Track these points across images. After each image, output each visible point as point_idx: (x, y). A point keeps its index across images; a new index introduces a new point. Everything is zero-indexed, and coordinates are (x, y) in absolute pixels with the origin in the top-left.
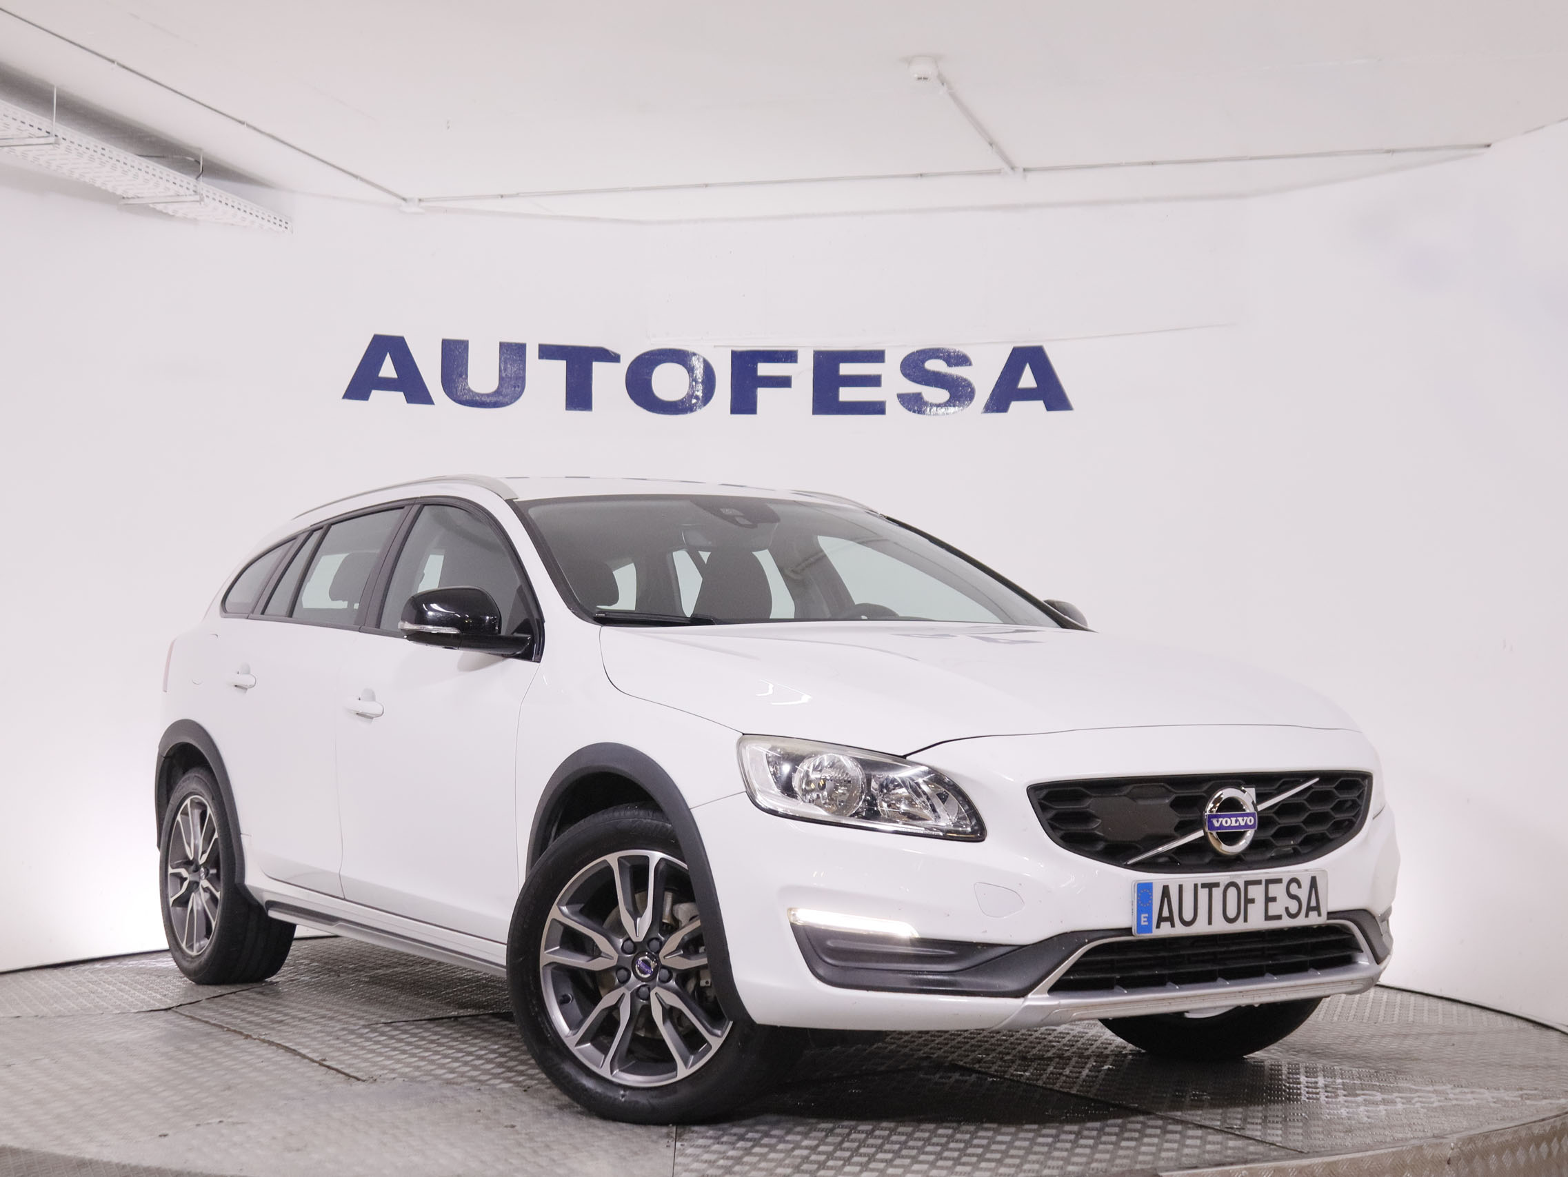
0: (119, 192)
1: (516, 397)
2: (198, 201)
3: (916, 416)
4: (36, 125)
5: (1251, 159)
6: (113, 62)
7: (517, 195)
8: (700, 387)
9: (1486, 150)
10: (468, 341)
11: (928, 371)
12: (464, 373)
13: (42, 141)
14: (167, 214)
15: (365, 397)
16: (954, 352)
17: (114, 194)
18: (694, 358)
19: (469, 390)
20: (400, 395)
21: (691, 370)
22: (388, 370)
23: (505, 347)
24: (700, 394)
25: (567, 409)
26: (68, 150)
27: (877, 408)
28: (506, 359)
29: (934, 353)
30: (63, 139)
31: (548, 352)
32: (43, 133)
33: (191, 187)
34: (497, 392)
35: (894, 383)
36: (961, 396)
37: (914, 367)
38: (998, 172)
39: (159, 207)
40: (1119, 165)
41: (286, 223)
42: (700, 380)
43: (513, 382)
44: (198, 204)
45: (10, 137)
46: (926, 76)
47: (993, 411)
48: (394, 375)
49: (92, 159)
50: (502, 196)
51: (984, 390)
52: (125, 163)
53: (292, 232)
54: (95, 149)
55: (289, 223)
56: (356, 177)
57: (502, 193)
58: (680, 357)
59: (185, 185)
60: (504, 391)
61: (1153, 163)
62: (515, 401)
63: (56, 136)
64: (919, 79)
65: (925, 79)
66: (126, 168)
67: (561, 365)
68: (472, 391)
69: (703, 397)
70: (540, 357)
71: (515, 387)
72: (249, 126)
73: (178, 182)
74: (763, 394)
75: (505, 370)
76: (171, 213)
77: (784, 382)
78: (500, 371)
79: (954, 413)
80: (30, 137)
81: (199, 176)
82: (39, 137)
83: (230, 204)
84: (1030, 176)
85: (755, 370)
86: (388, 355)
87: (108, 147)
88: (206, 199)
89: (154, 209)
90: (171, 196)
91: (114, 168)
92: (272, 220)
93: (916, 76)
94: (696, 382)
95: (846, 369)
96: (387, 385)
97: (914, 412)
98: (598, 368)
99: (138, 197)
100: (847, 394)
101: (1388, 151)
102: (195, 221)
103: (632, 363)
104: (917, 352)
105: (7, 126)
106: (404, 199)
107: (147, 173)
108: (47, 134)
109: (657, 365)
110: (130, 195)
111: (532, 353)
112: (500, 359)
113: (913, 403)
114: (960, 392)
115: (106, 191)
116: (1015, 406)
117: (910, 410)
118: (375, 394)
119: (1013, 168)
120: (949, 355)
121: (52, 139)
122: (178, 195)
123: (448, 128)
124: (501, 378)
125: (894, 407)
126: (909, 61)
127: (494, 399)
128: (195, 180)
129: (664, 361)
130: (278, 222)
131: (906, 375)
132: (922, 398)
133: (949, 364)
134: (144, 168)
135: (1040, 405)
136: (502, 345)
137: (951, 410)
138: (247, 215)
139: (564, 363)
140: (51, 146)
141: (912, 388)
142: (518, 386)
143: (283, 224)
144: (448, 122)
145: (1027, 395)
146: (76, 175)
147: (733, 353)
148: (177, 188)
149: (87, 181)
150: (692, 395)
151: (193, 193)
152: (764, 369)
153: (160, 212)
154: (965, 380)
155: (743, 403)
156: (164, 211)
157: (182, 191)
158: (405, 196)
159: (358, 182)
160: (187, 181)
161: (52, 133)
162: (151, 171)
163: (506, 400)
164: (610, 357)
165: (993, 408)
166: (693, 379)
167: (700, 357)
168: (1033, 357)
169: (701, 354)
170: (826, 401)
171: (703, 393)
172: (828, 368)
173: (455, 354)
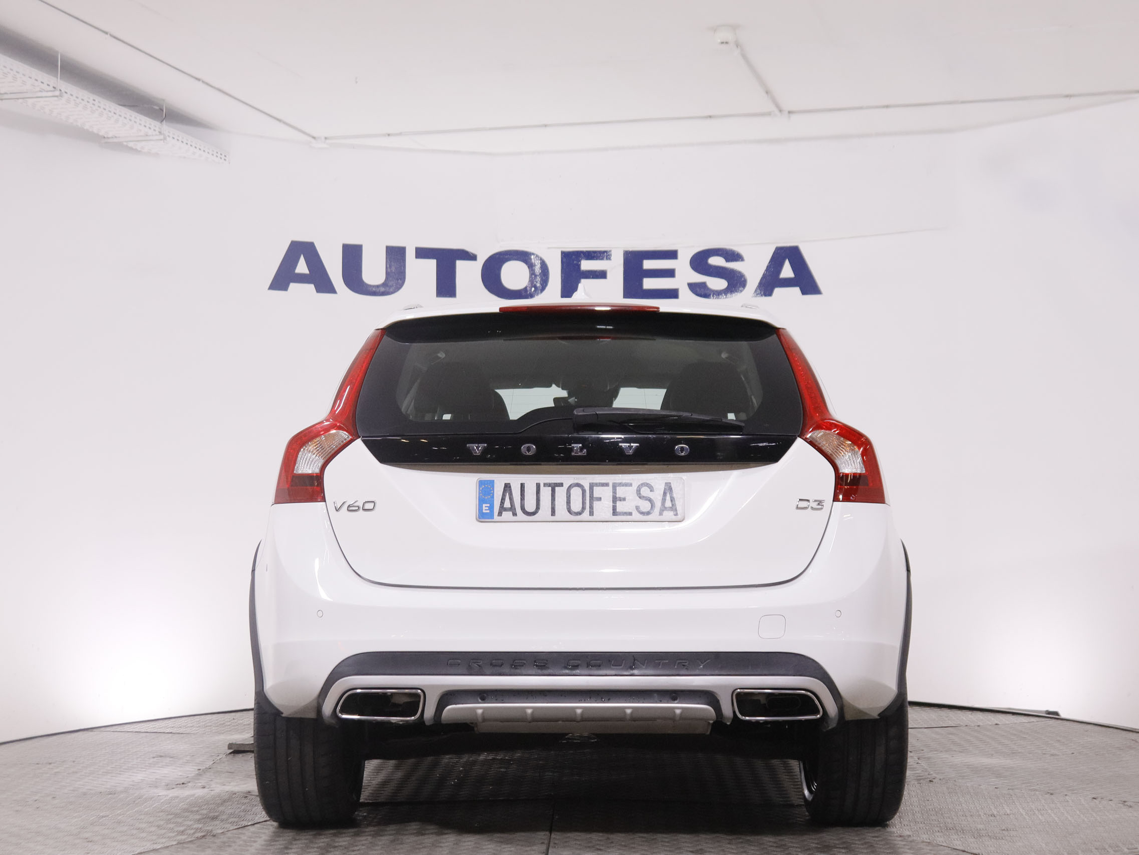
0: (102, 133)
1: (399, 287)
2: (161, 140)
4: (45, 82)
5: (963, 102)
7: (400, 134)
8: (538, 279)
10: (362, 245)
11: (711, 265)
12: (359, 269)
13: (49, 94)
14: (136, 150)
15: (285, 288)
16: (730, 251)
17: (99, 135)
18: (533, 257)
19: (364, 282)
20: (311, 287)
22: (302, 267)
23: (390, 250)
24: (538, 285)
25: (436, 296)
26: (69, 101)
27: (672, 295)
28: (390, 258)
29: (717, 252)
30: (65, 92)
31: (422, 253)
32: (51, 88)
33: (157, 129)
34: (384, 284)
35: (685, 275)
36: (736, 285)
37: (700, 262)
38: (769, 114)
39: (131, 144)
40: (861, 108)
41: (225, 156)
42: (537, 274)
43: (396, 276)
44: (162, 142)
45: (25, 91)
46: (727, 41)
47: (761, 296)
48: (306, 271)
49: (85, 108)
50: (389, 135)
51: (754, 280)
52: (109, 111)
53: (229, 163)
54: (86, 101)
55: (227, 156)
56: (280, 120)
57: (389, 133)
58: (523, 256)
59: (152, 127)
60: (390, 284)
61: (887, 107)
62: (397, 291)
63: (60, 90)
64: (722, 43)
65: (727, 43)
66: (110, 114)
67: (431, 265)
68: (366, 283)
69: (539, 287)
70: (417, 257)
71: (398, 280)
72: (203, 81)
73: (148, 125)
74: (585, 284)
75: (390, 267)
76: (139, 149)
77: (602, 275)
78: (386, 268)
79: (731, 298)
80: (41, 91)
81: (163, 120)
82: (47, 91)
83: (185, 141)
84: (794, 117)
85: (579, 266)
86: (302, 256)
87: (98, 99)
88: (168, 139)
89: (127, 146)
90: (141, 136)
91: (101, 115)
92: (215, 154)
93: (719, 41)
94: (536, 276)
95: (648, 264)
96: (302, 279)
97: (701, 297)
98: (460, 265)
99: (116, 137)
100: (649, 283)
102: (157, 155)
103: (486, 261)
104: (702, 251)
105: (24, 83)
106: (314, 138)
107: (125, 118)
108: (54, 89)
109: (505, 263)
110: (110, 136)
111: (410, 254)
112: (387, 259)
113: (700, 290)
114: (736, 282)
115: (93, 133)
116: (778, 291)
117: (697, 295)
118: (293, 286)
119: (781, 111)
120: (726, 253)
121: (57, 93)
122: (147, 135)
124: (387, 273)
125: (685, 293)
126: (715, 29)
127: (382, 289)
128: (160, 124)
129: (510, 260)
130: (219, 155)
131: (694, 268)
132: (707, 286)
133: (727, 260)
134: (123, 115)
135: (797, 290)
136: (388, 248)
137: (729, 295)
138: (197, 150)
139: (435, 261)
140: (56, 98)
141: (699, 278)
142: (401, 279)
143: (223, 157)
145: (787, 283)
146: (71, 121)
147: (563, 253)
148: (146, 130)
149: (79, 125)
150: (532, 284)
151: (158, 134)
152: (586, 265)
153: (130, 148)
154: (740, 272)
155: (570, 291)
156: (134, 147)
157: (150, 132)
158: (315, 135)
159: (281, 125)
160: (153, 124)
161: (58, 88)
162: (128, 117)
163: (391, 290)
164: (469, 256)
165: (760, 293)
166: (532, 273)
167: (537, 256)
168: (791, 254)
169: (538, 254)
170: (633, 289)
171: (540, 283)
172: (635, 264)
173: (352, 256)
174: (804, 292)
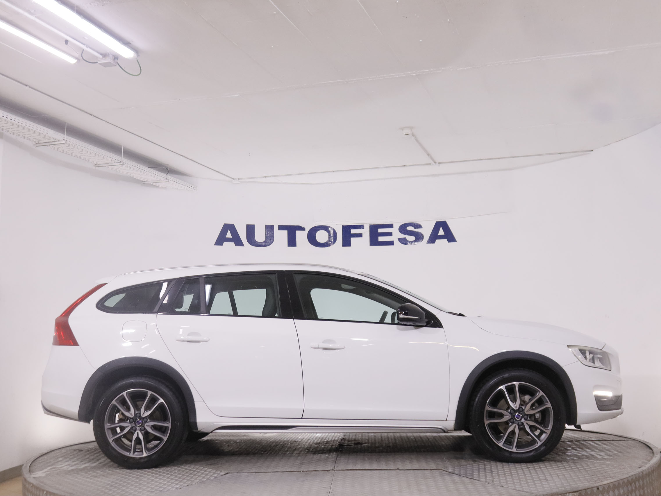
0: (141, 180)
3: (404, 246)
4: (117, 159)
5: (514, 157)
6: (142, 137)
7: (270, 176)
8: (332, 238)
9: (591, 152)
10: (255, 225)
11: (408, 231)
12: (254, 236)
13: (119, 164)
14: (157, 186)
15: (222, 244)
16: (416, 224)
17: (140, 180)
18: (330, 228)
20: (233, 244)
21: (329, 232)
22: (229, 235)
24: (332, 240)
25: (288, 247)
26: (127, 167)
27: (391, 243)
28: (268, 231)
29: (410, 224)
30: (125, 163)
31: (281, 228)
33: (165, 177)
34: (265, 242)
35: (397, 235)
36: (419, 239)
37: (403, 229)
38: (430, 164)
39: (154, 184)
40: (470, 161)
43: (270, 238)
44: (167, 183)
45: (108, 163)
46: (408, 134)
48: (231, 237)
49: (134, 169)
50: (266, 177)
51: (427, 236)
52: (144, 170)
53: (197, 190)
54: (135, 166)
56: (218, 172)
57: (266, 176)
58: (325, 228)
59: (163, 176)
60: (268, 241)
61: (481, 160)
62: (271, 244)
63: (123, 162)
64: (406, 135)
66: (145, 172)
67: (286, 232)
68: (257, 241)
70: (279, 230)
71: (271, 240)
72: (184, 157)
73: (161, 176)
74: (353, 239)
75: (268, 234)
77: (360, 235)
78: (266, 235)
80: (115, 163)
81: (167, 173)
82: (117, 163)
83: (177, 182)
84: (441, 165)
85: (350, 232)
86: (229, 230)
87: (139, 165)
88: (169, 181)
90: (159, 180)
91: (141, 172)
92: (191, 187)
94: (331, 236)
95: (380, 230)
96: (229, 240)
97: (404, 244)
98: (298, 232)
99: (148, 181)
100: (381, 239)
101: (558, 154)
102: (166, 188)
103: (309, 231)
104: (404, 224)
105: (107, 159)
106: (233, 179)
108: (120, 162)
109: (317, 231)
110: (145, 181)
111: (276, 228)
112: (266, 231)
113: (404, 241)
114: (419, 237)
115: (138, 179)
116: (437, 241)
117: (402, 244)
118: (225, 243)
119: (435, 163)
121: (122, 163)
124: (266, 237)
125: (397, 242)
126: (402, 129)
127: (264, 244)
128: (166, 175)
129: (320, 230)
130: (192, 187)
131: (401, 232)
132: (406, 239)
133: (415, 228)
134: (150, 171)
135: (446, 240)
136: (266, 226)
137: (416, 243)
138: (183, 186)
139: (287, 231)
140: (121, 166)
141: (403, 236)
142: (272, 239)
143: (194, 188)
145: (441, 237)
146: (128, 175)
147: (343, 226)
148: (160, 178)
149: (132, 176)
150: (330, 240)
151: (165, 179)
152: (353, 231)
153: (155, 186)
154: (421, 233)
155: (347, 243)
156: (156, 185)
157: (162, 179)
158: (234, 178)
159: (219, 174)
160: (163, 175)
161: (122, 161)
162: (152, 172)
163: (268, 244)
164: (302, 229)
165: (430, 242)
166: (330, 235)
167: (332, 228)
168: (442, 225)
169: (332, 227)
170: (374, 241)
171: (333, 240)
172: (374, 231)
173: (251, 229)
174: (449, 241)
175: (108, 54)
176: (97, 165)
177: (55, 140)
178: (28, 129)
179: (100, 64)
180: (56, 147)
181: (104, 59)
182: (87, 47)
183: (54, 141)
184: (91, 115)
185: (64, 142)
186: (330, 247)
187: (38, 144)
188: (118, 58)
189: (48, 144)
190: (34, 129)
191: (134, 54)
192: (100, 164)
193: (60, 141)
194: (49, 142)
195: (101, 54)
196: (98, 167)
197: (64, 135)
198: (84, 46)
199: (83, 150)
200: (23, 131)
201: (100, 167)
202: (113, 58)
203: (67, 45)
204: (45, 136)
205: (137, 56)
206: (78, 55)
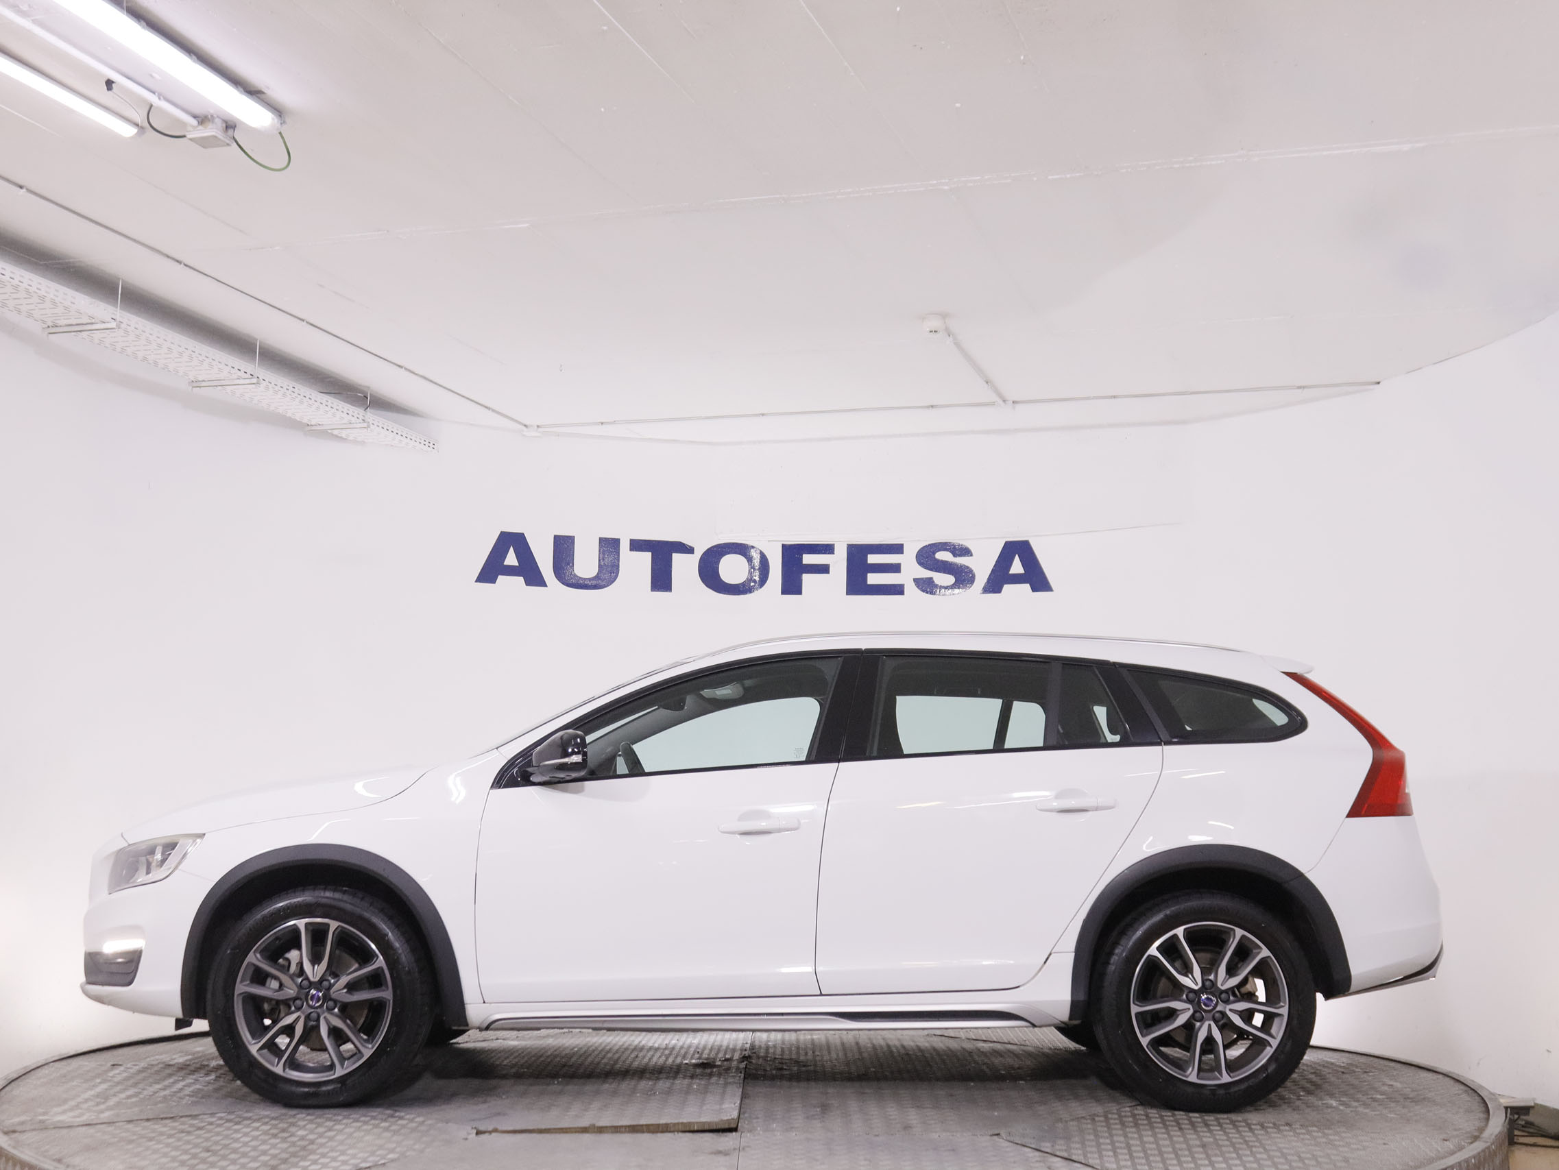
0: (305, 421)
1: (612, 580)
2: (363, 427)
3: (929, 595)
4: (243, 370)
6: (303, 320)
7: (615, 422)
8: (757, 573)
9: (1377, 386)
10: (574, 537)
11: (938, 561)
12: (570, 562)
13: (248, 381)
14: (341, 437)
15: (493, 581)
16: (959, 546)
17: (300, 422)
18: (752, 550)
19: (575, 575)
20: (520, 580)
21: (750, 560)
22: (511, 559)
23: (603, 541)
24: (757, 578)
25: (651, 590)
26: (267, 388)
27: (897, 590)
28: (604, 551)
29: (943, 546)
30: (264, 380)
31: (637, 545)
32: (248, 376)
33: (361, 417)
34: (597, 577)
35: (911, 570)
36: (964, 580)
37: (926, 557)
38: (993, 404)
39: (335, 432)
40: (1088, 398)
41: (435, 445)
42: (757, 568)
43: (609, 569)
44: (366, 430)
45: (223, 378)
46: (936, 330)
47: (990, 592)
48: (516, 564)
49: (284, 395)
50: (602, 423)
51: (982, 576)
52: (310, 399)
53: (437, 450)
54: (288, 388)
56: (488, 408)
57: (603, 421)
58: (741, 549)
59: (356, 415)
60: (602, 576)
61: (1119, 397)
62: (611, 584)
63: (258, 378)
64: (931, 332)
66: (311, 402)
67: (647, 556)
68: (577, 576)
69: (759, 581)
70: (631, 550)
71: (611, 573)
72: (406, 369)
73: (350, 413)
74: (806, 578)
75: (603, 559)
76: (345, 437)
77: (824, 569)
78: (599, 560)
79: (958, 593)
80: (237, 379)
81: (367, 408)
82: (244, 379)
83: (390, 429)
84: (1018, 406)
85: (801, 559)
86: (512, 547)
87: (298, 386)
88: (370, 426)
89: (333, 435)
90: (345, 424)
91: (301, 402)
92: (423, 442)
93: (928, 329)
94: (754, 569)
95: (873, 559)
96: (511, 571)
97: (927, 593)
98: (677, 558)
99: (320, 425)
100: (873, 579)
101: (1299, 387)
102: (363, 443)
103: (704, 554)
104: (929, 545)
105: (220, 370)
106: (525, 426)
107: (327, 405)
108: (251, 376)
109: (723, 556)
110: (313, 423)
111: (625, 546)
112: (599, 551)
113: (927, 586)
114: (963, 577)
115: (295, 420)
116: (1006, 587)
117: (923, 591)
118: (501, 579)
119: (1004, 401)
120: (954, 548)
121: (254, 381)
122: (350, 423)
123: (561, 371)
124: (600, 566)
125: (911, 589)
126: (923, 318)
127: (594, 583)
128: (363, 411)
129: (729, 553)
130: (427, 443)
131: (920, 564)
132: (933, 582)
133: (955, 555)
134: (324, 402)
135: (1027, 587)
136: (601, 540)
137: (957, 591)
138: (403, 439)
139: (650, 553)
140: (253, 386)
141: (925, 573)
142: (614, 573)
143: (431, 445)
144: (561, 366)
145: (1017, 579)
146: (272, 408)
147: (783, 546)
148: (350, 417)
149: (281, 412)
150: (751, 579)
151: (361, 421)
152: (808, 559)
153: (337, 436)
154: (968, 567)
155: (792, 586)
156: (340, 435)
157: (353, 420)
158: (526, 423)
159: (490, 412)
160: (357, 412)
161: (255, 376)
162: (329, 404)
163: (604, 583)
164: (686, 549)
165: (989, 590)
166: (752, 567)
167: (757, 549)
169: (758, 547)
170: (857, 584)
171: (760, 577)
172: (858, 558)
173: (563, 547)
174: (1034, 589)
175: (212, 116)
176: (195, 384)
177: (93, 321)
178: (27, 291)
179: (191, 139)
180: (97, 335)
181: (200, 127)
182: (159, 99)
183: (90, 321)
184: (179, 262)
185: (113, 325)
186: (753, 594)
187: (54, 329)
188: (235, 126)
189: (77, 329)
190: (42, 293)
191: (273, 119)
192: (204, 381)
193: (104, 323)
194: (77, 325)
195: (195, 117)
196: (200, 387)
197: (115, 309)
198: (153, 95)
199: (160, 346)
200: (15, 296)
201: (202, 388)
202: (224, 125)
203: (110, 92)
204: (66, 308)
205: (281, 124)
206: (139, 118)
